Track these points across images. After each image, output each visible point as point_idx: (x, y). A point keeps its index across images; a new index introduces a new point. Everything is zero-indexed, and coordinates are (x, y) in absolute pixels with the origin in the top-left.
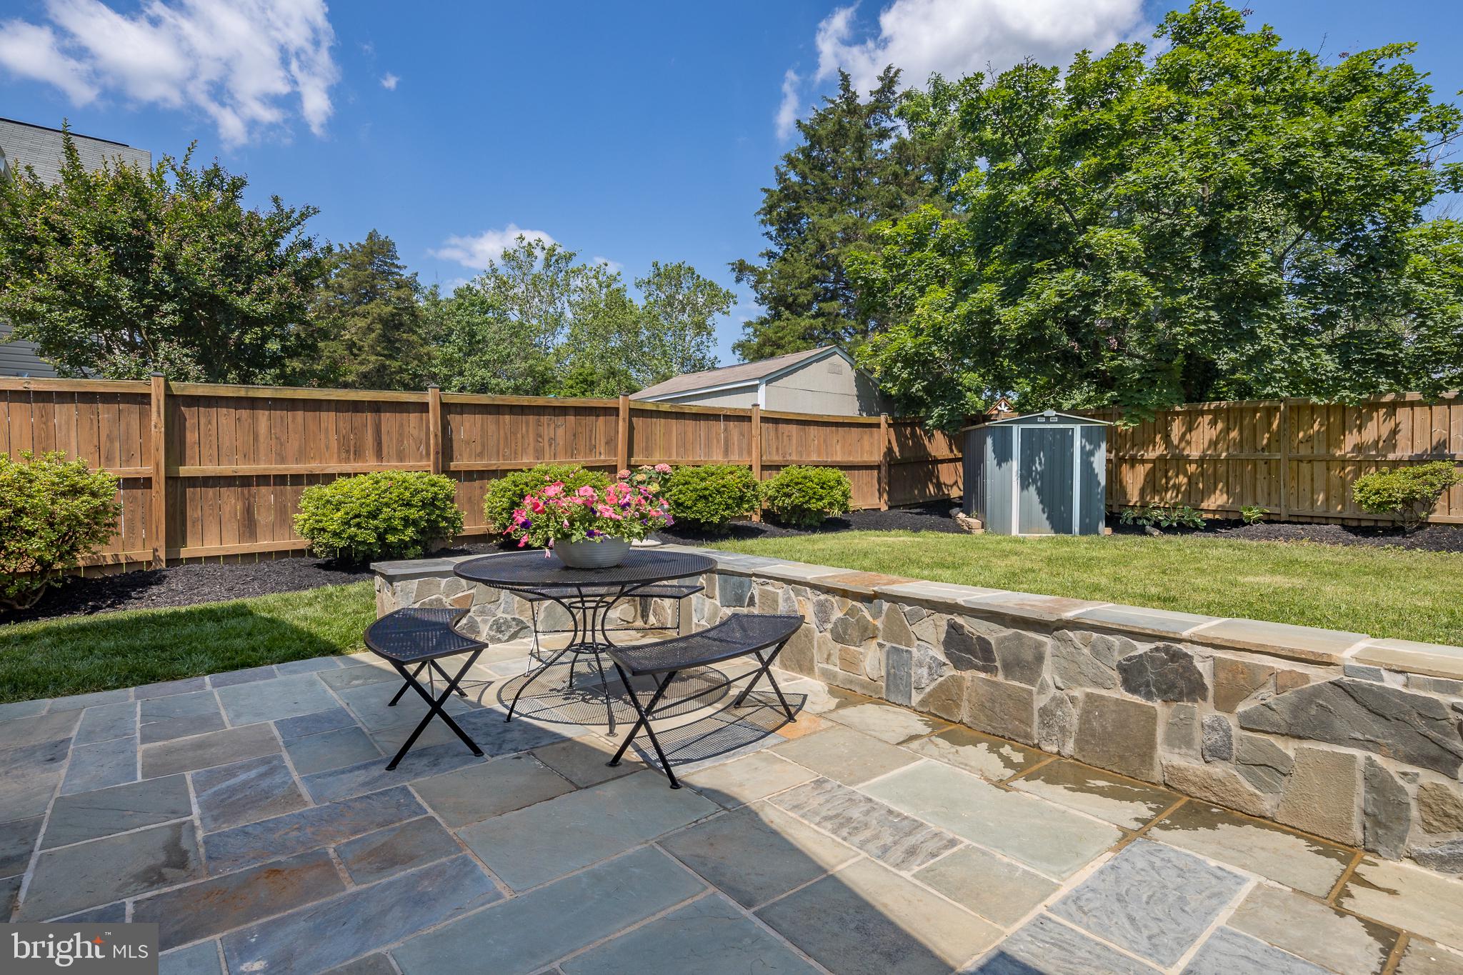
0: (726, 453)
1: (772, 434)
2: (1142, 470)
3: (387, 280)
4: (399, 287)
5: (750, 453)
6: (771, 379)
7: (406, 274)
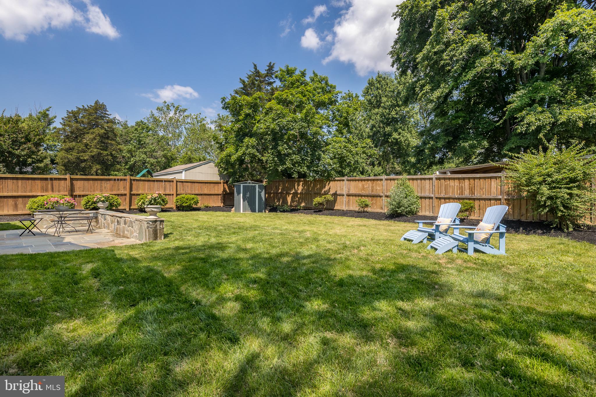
0: (165, 190)
1: (181, 185)
2: (291, 196)
3: (103, 120)
4: (108, 123)
5: (173, 190)
6: (186, 170)
7: (111, 117)
